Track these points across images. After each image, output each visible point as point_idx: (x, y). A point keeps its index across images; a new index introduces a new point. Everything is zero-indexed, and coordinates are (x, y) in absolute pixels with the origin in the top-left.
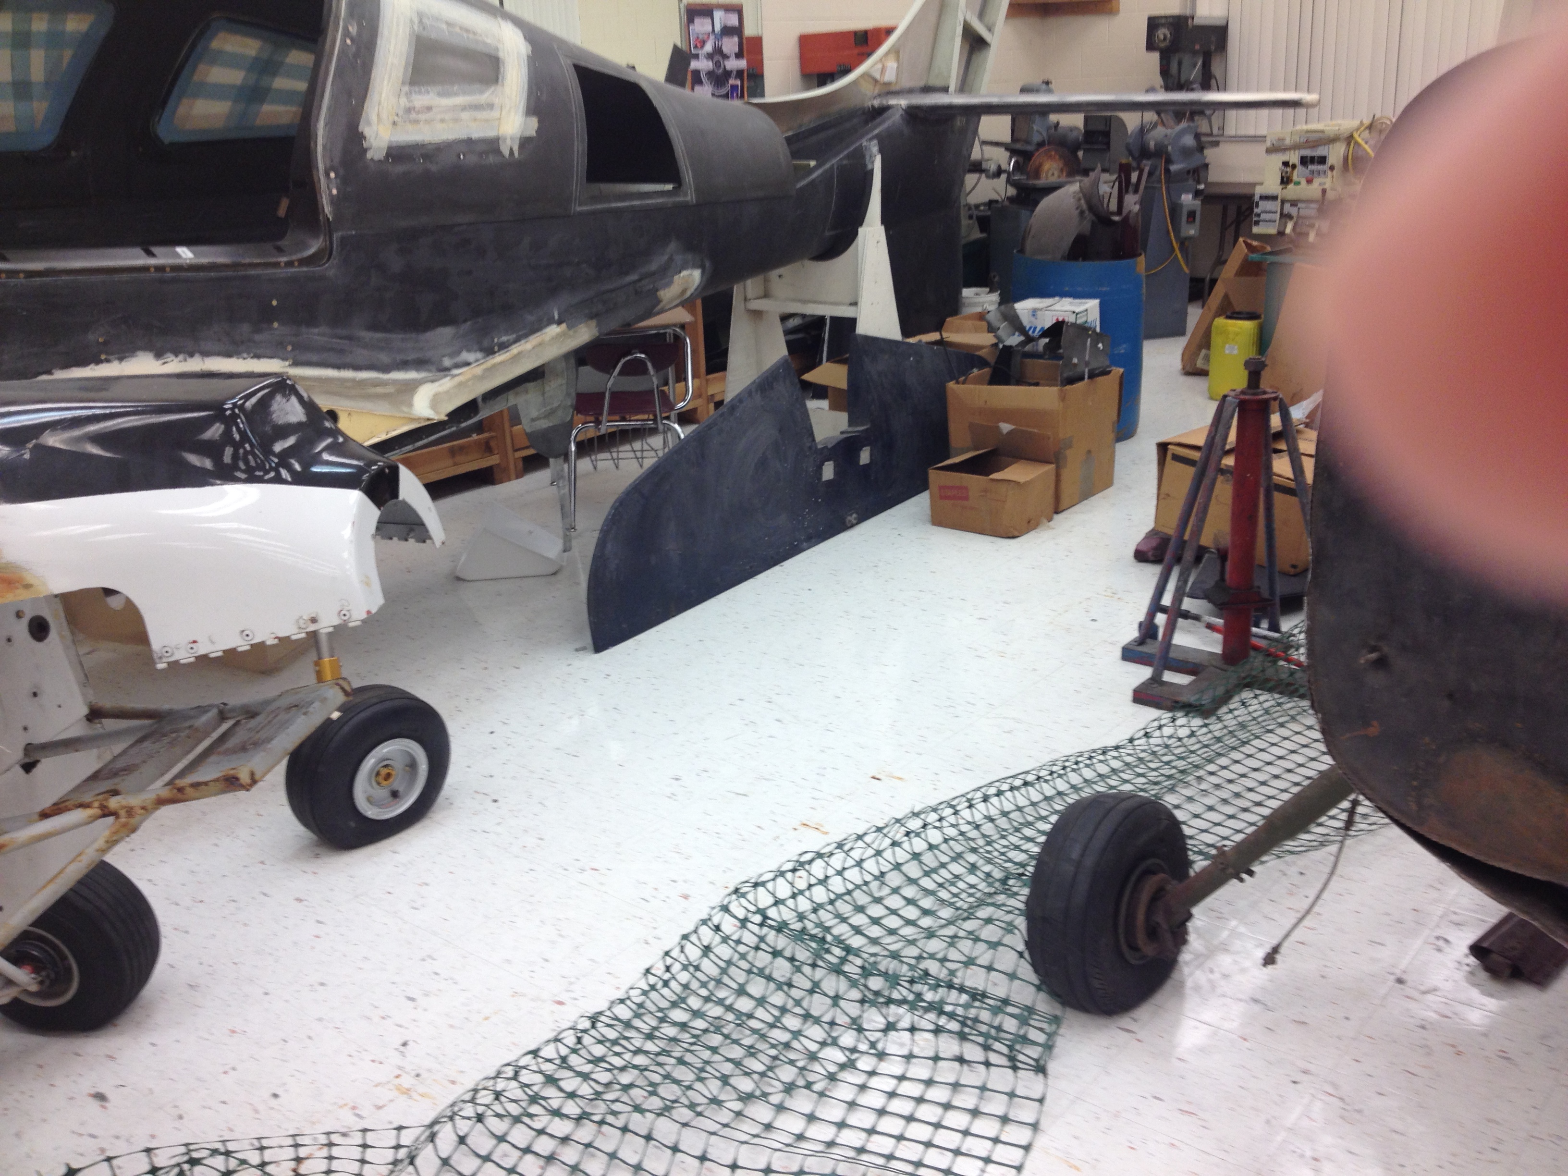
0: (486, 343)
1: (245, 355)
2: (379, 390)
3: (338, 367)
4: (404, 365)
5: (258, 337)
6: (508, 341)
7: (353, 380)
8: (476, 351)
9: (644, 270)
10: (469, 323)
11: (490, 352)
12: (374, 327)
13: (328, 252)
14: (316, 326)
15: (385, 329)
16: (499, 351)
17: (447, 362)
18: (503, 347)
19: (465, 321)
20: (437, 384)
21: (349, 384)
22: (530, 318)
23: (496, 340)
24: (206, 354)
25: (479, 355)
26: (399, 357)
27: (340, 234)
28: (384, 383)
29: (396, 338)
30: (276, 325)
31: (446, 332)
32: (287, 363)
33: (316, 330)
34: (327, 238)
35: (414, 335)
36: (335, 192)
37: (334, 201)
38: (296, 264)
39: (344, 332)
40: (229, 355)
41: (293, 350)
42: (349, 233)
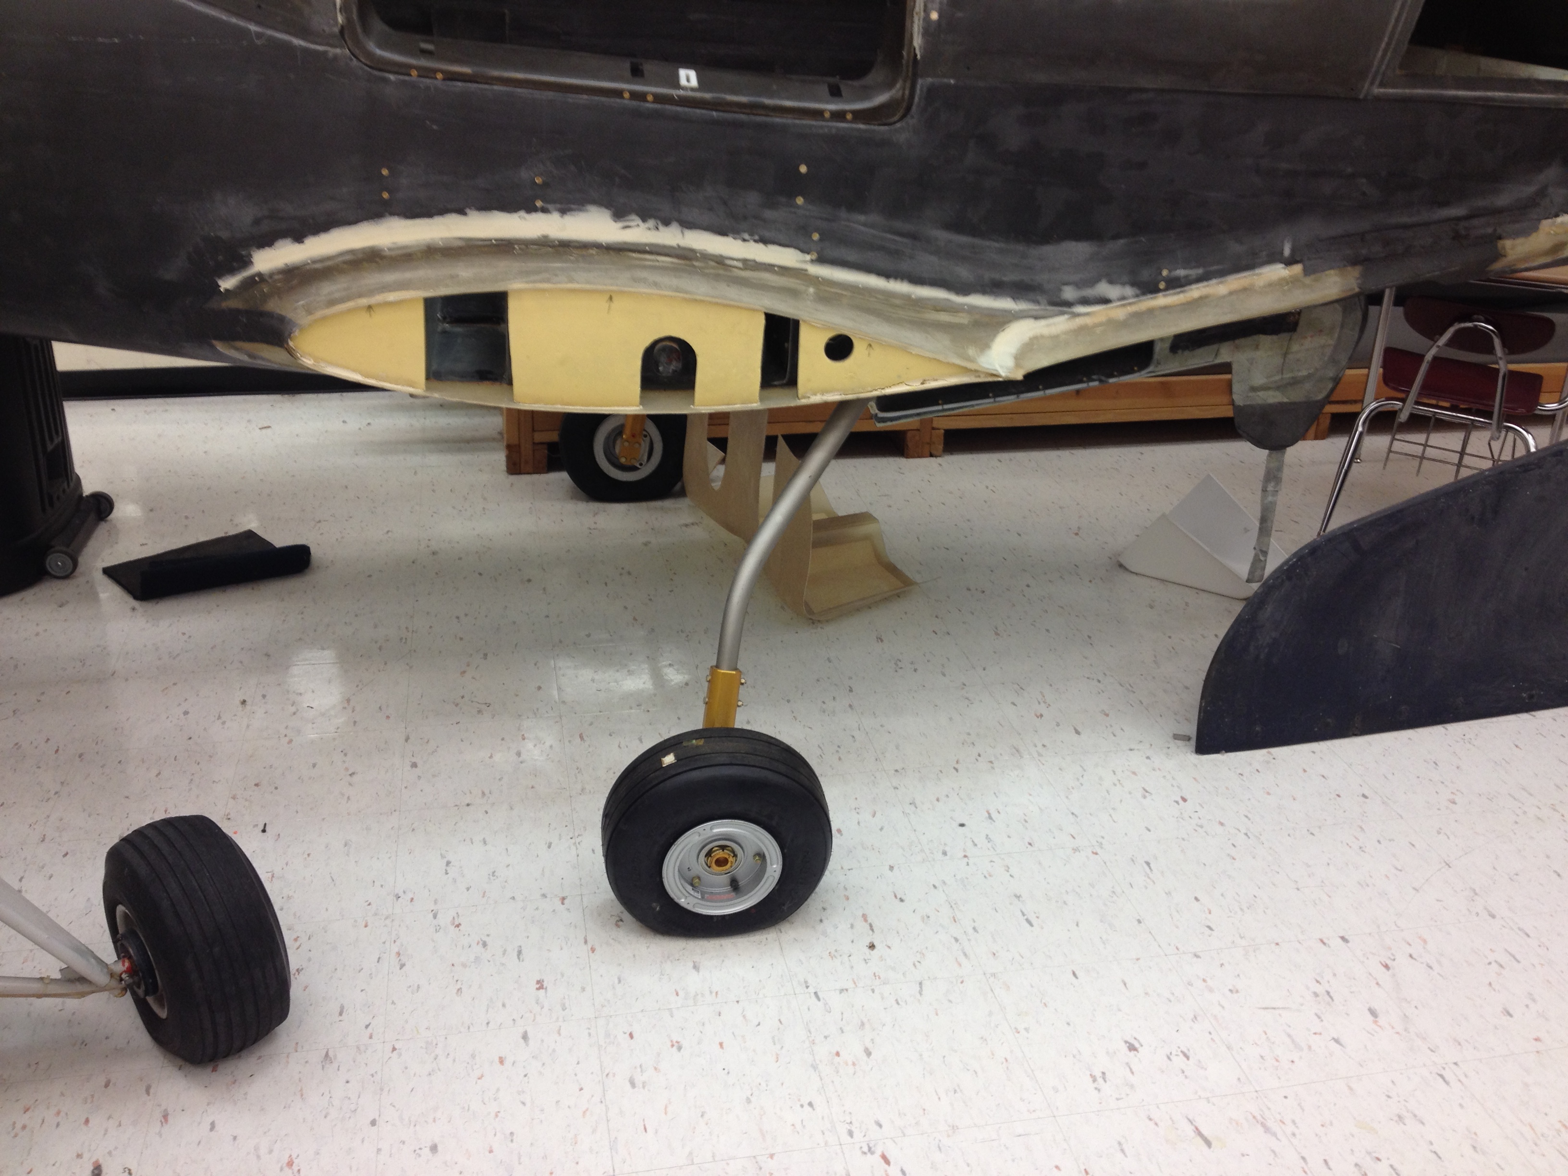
0: (1146, 275)
1: (746, 236)
2: (944, 317)
3: (887, 275)
4: (995, 288)
5: (768, 214)
6: (1186, 277)
7: (907, 298)
8: (1123, 284)
9: (1480, 203)
10: (1122, 242)
11: (1150, 288)
12: (957, 226)
13: (904, 105)
14: (863, 212)
15: (974, 231)
16: (1166, 289)
17: (1069, 293)
18: (1175, 284)
19: (1116, 237)
20: (1043, 323)
21: (898, 302)
22: (1235, 248)
23: (1165, 273)
24: (688, 225)
25: (1129, 291)
26: (989, 275)
27: (930, 80)
28: (954, 309)
29: (992, 248)
30: (800, 201)
31: (1080, 249)
32: (808, 257)
33: (862, 218)
34: (908, 85)
35: (1020, 248)
36: (934, 16)
37: (929, 30)
38: (849, 116)
39: (908, 227)
40: (722, 232)
41: (821, 240)
42: (945, 80)
